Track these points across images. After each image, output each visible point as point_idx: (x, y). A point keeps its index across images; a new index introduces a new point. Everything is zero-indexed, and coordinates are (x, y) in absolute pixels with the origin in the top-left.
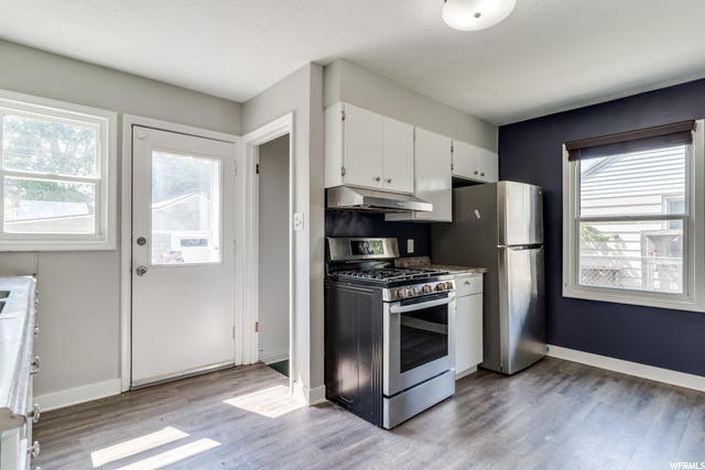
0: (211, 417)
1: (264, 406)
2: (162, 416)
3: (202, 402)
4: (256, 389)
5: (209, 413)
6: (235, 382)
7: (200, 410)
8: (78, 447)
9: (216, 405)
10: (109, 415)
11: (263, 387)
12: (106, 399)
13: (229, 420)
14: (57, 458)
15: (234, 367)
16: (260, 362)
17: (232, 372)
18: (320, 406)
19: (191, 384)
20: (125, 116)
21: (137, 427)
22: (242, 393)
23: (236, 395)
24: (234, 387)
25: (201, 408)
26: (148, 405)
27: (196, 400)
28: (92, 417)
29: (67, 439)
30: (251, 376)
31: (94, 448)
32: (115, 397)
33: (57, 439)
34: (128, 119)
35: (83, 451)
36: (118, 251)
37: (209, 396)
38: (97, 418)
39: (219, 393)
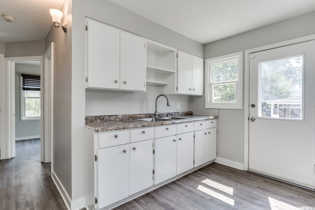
0: (253, 198)
2: (239, 184)
3: (261, 191)
5: (255, 196)
7: (254, 192)
10: (229, 174)
12: (237, 169)
14: (202, 175)
15: (312, 191)
21: (227, 182)
25: (256, 192)
26: (243, 179)
27: (261, 189)
31: (210, 178)
33: (209, 171)
34: (247, 52)
35: (207, 177)
36: (243, 110)
37: (268, 191)
38: (225, 173)
39: (276, 194)
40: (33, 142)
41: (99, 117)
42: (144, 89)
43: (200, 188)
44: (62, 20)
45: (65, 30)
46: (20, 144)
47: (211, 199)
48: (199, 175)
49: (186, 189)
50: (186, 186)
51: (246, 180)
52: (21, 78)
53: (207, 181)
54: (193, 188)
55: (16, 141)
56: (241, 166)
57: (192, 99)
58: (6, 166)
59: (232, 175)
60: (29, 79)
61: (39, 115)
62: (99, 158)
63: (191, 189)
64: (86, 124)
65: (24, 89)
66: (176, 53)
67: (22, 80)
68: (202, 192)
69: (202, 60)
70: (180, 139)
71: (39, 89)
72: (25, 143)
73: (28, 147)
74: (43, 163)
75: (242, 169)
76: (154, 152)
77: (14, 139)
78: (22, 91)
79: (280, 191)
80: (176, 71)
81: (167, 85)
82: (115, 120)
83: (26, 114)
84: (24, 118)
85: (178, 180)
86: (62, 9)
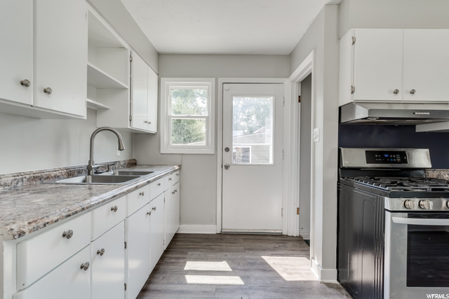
0: (252, 264)
1: (286, 269)
2: (227, 253)
3: (251, 252)
4: (288, 255)
5: (251, 261)
6: (277, 246)
7: (247, 257)
8: (185, 256)
9: (258, 257)
10: (206, 244)
11: (293, 255)
12: (209, 235)
13: (260, 270)
14: (176, 258)
15: (281, 235)
16: (300, 237)
17: (278, 238)
18: (330, 285)
19: (250, 239)
20: (219, 79)
21: (213, 255)
22: (277, 255)
23: (272, 255)
24: (275, 249)
25: (249, 256)
26: (225, 244)
27: (249, 249)
28: (199, 242)
29: (184, 250)
30: (289, 244)
31: (191, 259)
32: (213, 235)
33: (181, 248)
34: (221, 80)
35: (186, 259)
36: (216, 154)
37: (257, 250)
38: (200, 244)
39: (264, 250)
43: (190, 279)
47: (217, 290)
48: (173, 260)
49: (175, 292)
50: (171, 287)
51: (229, 245)
53: (190, 265)
54: (182, 284)
56: (212, 229)
57: (134, 138)
59: (209, 244)
63: (179, 287)
66: (129, 54)
68: (198, 284)
69: (156, 77)
70: (154, 209)
75: (214, 232)
76: (125, 246)
79: (264, 245)
80: (128, 87)
81: (107, 109)
85: (149, 282)
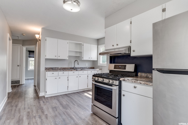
40: (32, 79)
41: (51, 68)
42: (68, 59)
44: (39, 37)
45: (40, 40)
46: (27, 80)
52: (28, 52)
55: (25, 79)
57: (94, 62)
58: (22, 86)
60: (31, 53)
61: (34, 68)
62: (47, 79)
64: (45, 70)
65: (29, 57)
66: (82, 44)
67: (28, 53)
69: (97, 46)
70: (80, 77)
71: (34, 57)
72: (29, 80)
73: (30, 81)
74: (34, 86)
76: (68, 80)
77: (25, 78)
78: (28, 58)
80: (82, 51)
81: (80, 56)
82: (57, 69)
83: (30, 68)
84: (29, 69)
86: (39, 34)
